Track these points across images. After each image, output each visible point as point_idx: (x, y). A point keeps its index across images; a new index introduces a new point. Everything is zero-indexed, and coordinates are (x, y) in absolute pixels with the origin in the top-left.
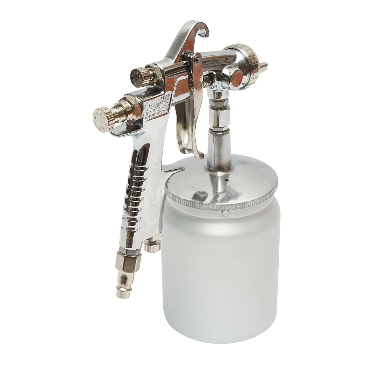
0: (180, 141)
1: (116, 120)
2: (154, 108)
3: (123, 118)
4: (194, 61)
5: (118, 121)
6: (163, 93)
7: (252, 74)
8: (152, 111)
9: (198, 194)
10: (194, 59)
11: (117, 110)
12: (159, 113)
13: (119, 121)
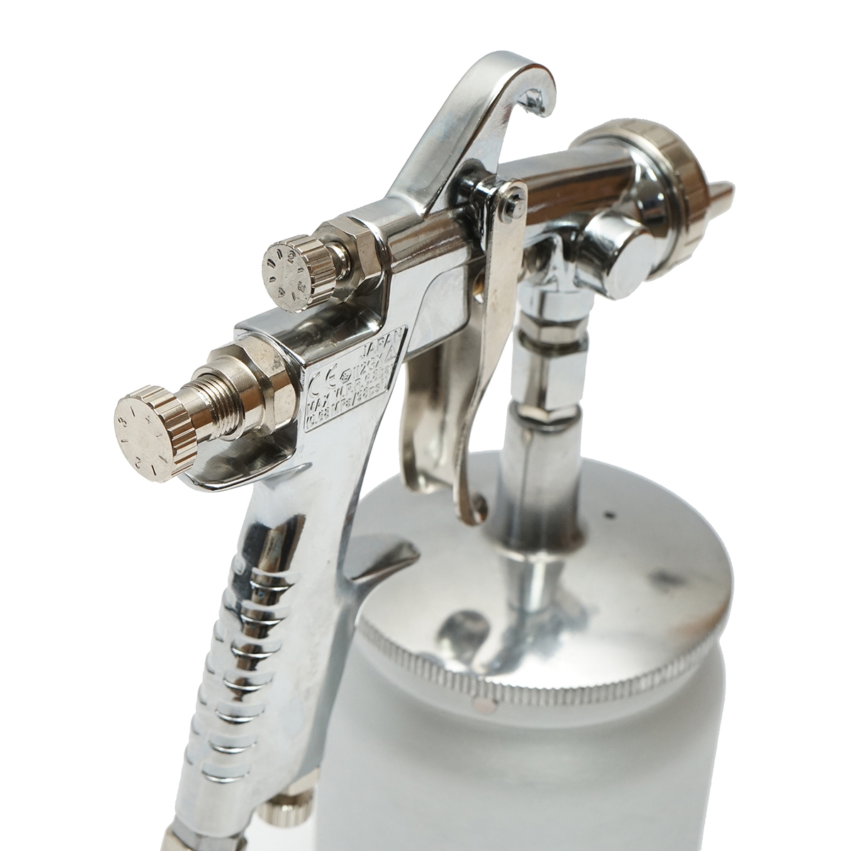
0: (409, 455)
1: (201, 432)
2: (339, 384)
3: (229, 422)
4: (500, 211)
5: (210, 435)
6: (373, 326)
7: (683, 230)
8: (332, 395)
9: (460, 619)
10: (503, 201)
11: (203, 398)
12: (357, 397)
13: (211, 438)
